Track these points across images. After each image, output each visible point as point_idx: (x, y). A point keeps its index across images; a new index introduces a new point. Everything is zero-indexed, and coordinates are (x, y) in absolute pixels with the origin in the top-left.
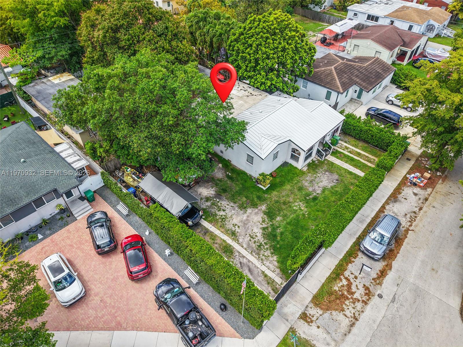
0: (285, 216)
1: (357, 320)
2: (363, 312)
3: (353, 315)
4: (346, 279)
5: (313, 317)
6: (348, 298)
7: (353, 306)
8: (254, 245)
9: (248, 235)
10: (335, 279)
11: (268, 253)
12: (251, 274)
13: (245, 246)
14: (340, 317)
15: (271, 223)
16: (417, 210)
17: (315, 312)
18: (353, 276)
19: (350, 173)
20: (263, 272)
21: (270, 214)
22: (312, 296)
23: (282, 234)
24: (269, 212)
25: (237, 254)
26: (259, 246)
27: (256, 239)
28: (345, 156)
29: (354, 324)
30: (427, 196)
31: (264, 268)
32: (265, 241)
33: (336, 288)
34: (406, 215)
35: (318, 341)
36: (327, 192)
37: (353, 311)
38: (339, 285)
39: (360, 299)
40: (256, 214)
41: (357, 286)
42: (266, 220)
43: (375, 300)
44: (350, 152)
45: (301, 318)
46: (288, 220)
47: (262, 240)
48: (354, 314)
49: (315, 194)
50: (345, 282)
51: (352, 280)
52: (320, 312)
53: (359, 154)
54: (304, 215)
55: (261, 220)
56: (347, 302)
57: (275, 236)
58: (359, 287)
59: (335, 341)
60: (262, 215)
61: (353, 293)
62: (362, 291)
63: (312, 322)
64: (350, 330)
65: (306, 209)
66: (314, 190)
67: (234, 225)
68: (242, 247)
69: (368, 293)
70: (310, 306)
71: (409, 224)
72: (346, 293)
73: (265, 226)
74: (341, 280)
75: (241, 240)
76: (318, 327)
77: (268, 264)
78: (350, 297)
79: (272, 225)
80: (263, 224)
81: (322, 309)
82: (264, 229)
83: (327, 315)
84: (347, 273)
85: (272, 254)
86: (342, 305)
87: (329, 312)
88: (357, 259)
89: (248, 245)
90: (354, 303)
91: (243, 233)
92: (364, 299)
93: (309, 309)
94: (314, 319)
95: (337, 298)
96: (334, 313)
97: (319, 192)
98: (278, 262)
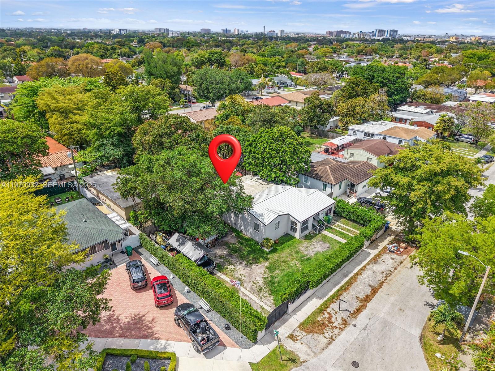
0: (283, 270)
1: (333, 340)
2: (339, 335)
3: (330, 337)
4: (329, 313)
5: (298, 337)
6: (328, 326)
7: (332, 331)
8: (256, 289)
9: (252, 282)
10: (319, 313)
11: (267, 294)
13: (248, 289)
14: (321, 337)
15: (271, 274)
16: (393, 269)
17: (300, 333)
18: (334, 312)
20: (261, 306)
21: (271, 269)
22: (299, 324)
23: (279, 282)
24: (270, 267)
25: (242, 294)
26: (260, 289)
27: (258, 285)
28: (337, 231)
29: (331, 343)
30: (402, 261)
31: (262, 304)
32: (265, 286)
33: (319, 319)
34: (383, 272)
35: (301, 352)
36: (318, 255)
37: (331, 334)
38: (322, 317)
39: (338, 327)
40: (259, 268)
41: (336, 318)
42: (267, 272)
43: (350, 328)
44: (341, 229)
45: (289, 337)
46: (285, 273)
47: (262, 286)
48: (332, 336)
49: (309, 256)
50: (327, 315)
51: (333, 314)
52: (305, 334)
53: (349, 230)
54: (298, 270)
55: (263, 272)
56: (327, 328)
57: (273, 283)
58: (338, 319)
59: (314, 353)
60: (264, 269)
61: (333, 323)
62: (340, 321)
63: (297, 340)
64: (327, 346)
65: (300, 266)
66: (309, 254)
67: (241, 275)
68: (247, 289)
69: (345, 323)
70: (297, 330)
71: (384, 278)
72: (327, 323)
73: (265, 276)
74: (324, 314)
75: (245, 285)
76: (302, 344)
77: (266, 301)
78: (330, 325)
79: (272, 276)
81: (306, 332)
82: (265, 278)
83: (310, 336)
84: (329, 310)
85: (270, 295)
86: (323, 330)
87: (312, 334)
89: (251, 289)
90: (332, 329)
91: (248, 281)
92: (341, 327)
93: (296, 332)
94: (299, 338)
95: (319, 326)
96: (315, 335)
97: (312, 255)
98: (274, 300)
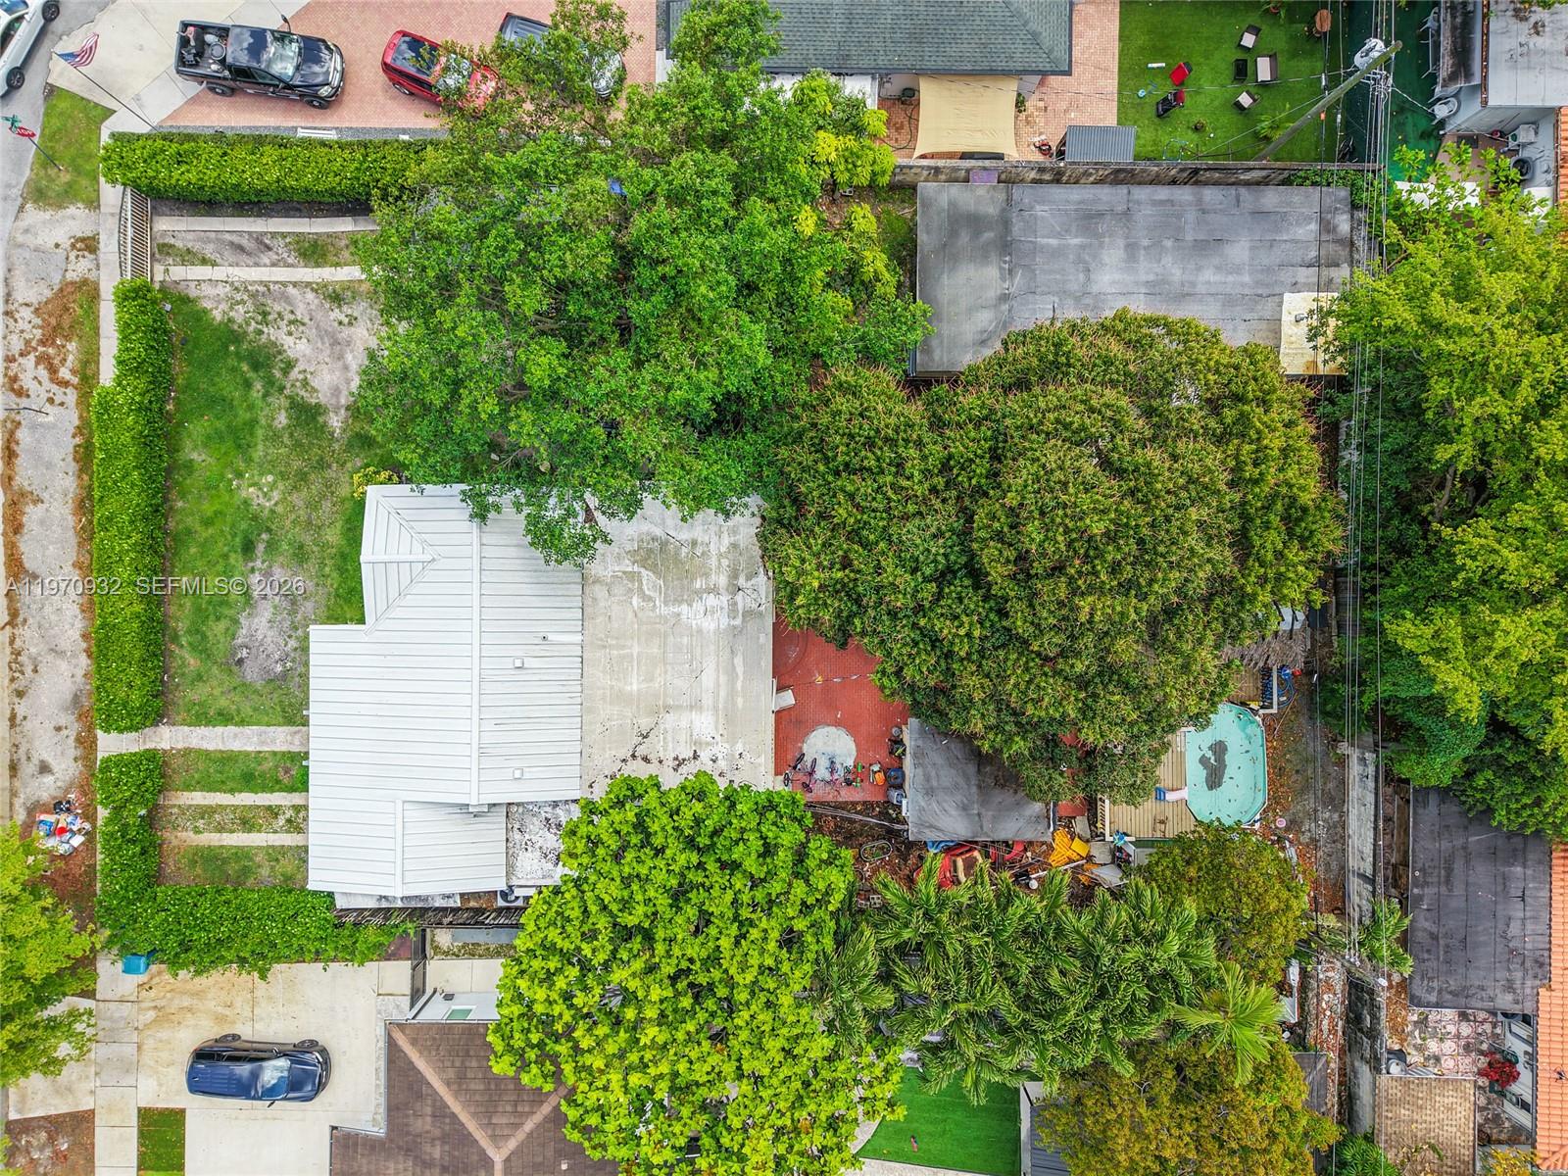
0: (275, 437)
1: (6, 313)
2: (5, 338)
3: (17, 316)
4: (66, 384)
5: (77, 257)
6: (42, 343)
7: (25, 335)
8: (277, 308)
9: (306, 320)
10: (85, 363)
11: (239, 314)
12: (232, 244)
13: (291, 290)
14: (35, 295)
15: (287, 392)
16: (21, 711)
17: (80, 268)
18: (57, 400)
19: (225, 718)
20: (214, 264)
21: (307, 414)
23: (248, 385)
24: (314, 418)
25: (290, 261)
26: (265, 314)
27: (283, 324)
29: (7, 302)
30: (17, 784)
31: (219, 273)
32: (264, 337)
33: (72, 346)
34: (35, 671)
35: (44, 223)
37: (21, 325)
38: (71, 357)
39: (21, 360)
40: (336, 391)
41: (40, 383)
42: (302, 393)
45: (93, 238)
46: (260, 433)
47: (272, 333)
48: (16, 321)
49: (258, 564)
50: (64, 373)
51: (55, 388)
52: (71, 276)
54: (239, 475)
55: (315, 383)
56: (38, 333)
57: (256, 366)
58: (35, 382)
59: (21, 246)
60: (323, 400)
61: (39, 360)
62: (27, 381)
63: (73, 246)
64: (7, 285)
65: (244, 494)
67: (352, 320)
68: (295, 284)
69: (13, 385)
70: (94, 273)
71: (18, 643)
72: (51, 351)
73: (294, 374)
74: (73, 372)
75: (310, 296)
76: (57, 246)
77: (223, 290)
78: (40, 349)
79: (282, 389)
80: (301, 377)
81: (72, 283)
82: (289, 365)
83: (56, 279)
84: (71, 397)
85: (229, 320)
86: (44, 320)
87: (56, 288)
88: (71, 450)
89: (287, 299)
90: (27, 342)
91: (319, 316)
92: (14, 365)
93: (92, 266)
94: (73, 255)
95: (59, 325)
96: (48, 293)
98: (205, 311)
